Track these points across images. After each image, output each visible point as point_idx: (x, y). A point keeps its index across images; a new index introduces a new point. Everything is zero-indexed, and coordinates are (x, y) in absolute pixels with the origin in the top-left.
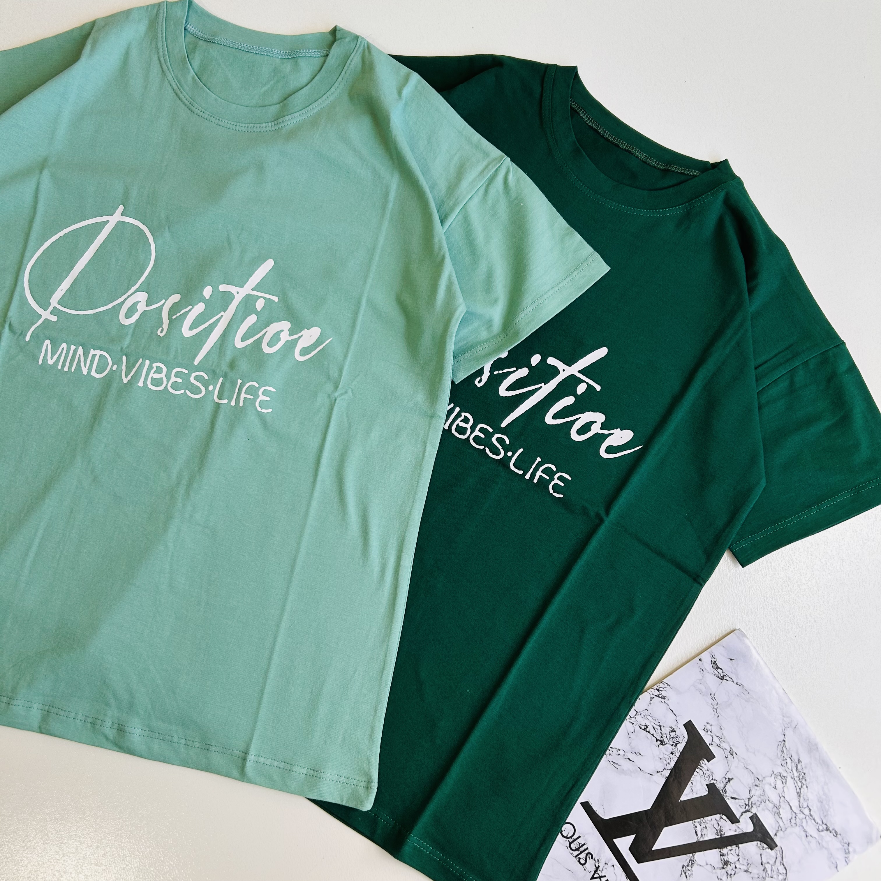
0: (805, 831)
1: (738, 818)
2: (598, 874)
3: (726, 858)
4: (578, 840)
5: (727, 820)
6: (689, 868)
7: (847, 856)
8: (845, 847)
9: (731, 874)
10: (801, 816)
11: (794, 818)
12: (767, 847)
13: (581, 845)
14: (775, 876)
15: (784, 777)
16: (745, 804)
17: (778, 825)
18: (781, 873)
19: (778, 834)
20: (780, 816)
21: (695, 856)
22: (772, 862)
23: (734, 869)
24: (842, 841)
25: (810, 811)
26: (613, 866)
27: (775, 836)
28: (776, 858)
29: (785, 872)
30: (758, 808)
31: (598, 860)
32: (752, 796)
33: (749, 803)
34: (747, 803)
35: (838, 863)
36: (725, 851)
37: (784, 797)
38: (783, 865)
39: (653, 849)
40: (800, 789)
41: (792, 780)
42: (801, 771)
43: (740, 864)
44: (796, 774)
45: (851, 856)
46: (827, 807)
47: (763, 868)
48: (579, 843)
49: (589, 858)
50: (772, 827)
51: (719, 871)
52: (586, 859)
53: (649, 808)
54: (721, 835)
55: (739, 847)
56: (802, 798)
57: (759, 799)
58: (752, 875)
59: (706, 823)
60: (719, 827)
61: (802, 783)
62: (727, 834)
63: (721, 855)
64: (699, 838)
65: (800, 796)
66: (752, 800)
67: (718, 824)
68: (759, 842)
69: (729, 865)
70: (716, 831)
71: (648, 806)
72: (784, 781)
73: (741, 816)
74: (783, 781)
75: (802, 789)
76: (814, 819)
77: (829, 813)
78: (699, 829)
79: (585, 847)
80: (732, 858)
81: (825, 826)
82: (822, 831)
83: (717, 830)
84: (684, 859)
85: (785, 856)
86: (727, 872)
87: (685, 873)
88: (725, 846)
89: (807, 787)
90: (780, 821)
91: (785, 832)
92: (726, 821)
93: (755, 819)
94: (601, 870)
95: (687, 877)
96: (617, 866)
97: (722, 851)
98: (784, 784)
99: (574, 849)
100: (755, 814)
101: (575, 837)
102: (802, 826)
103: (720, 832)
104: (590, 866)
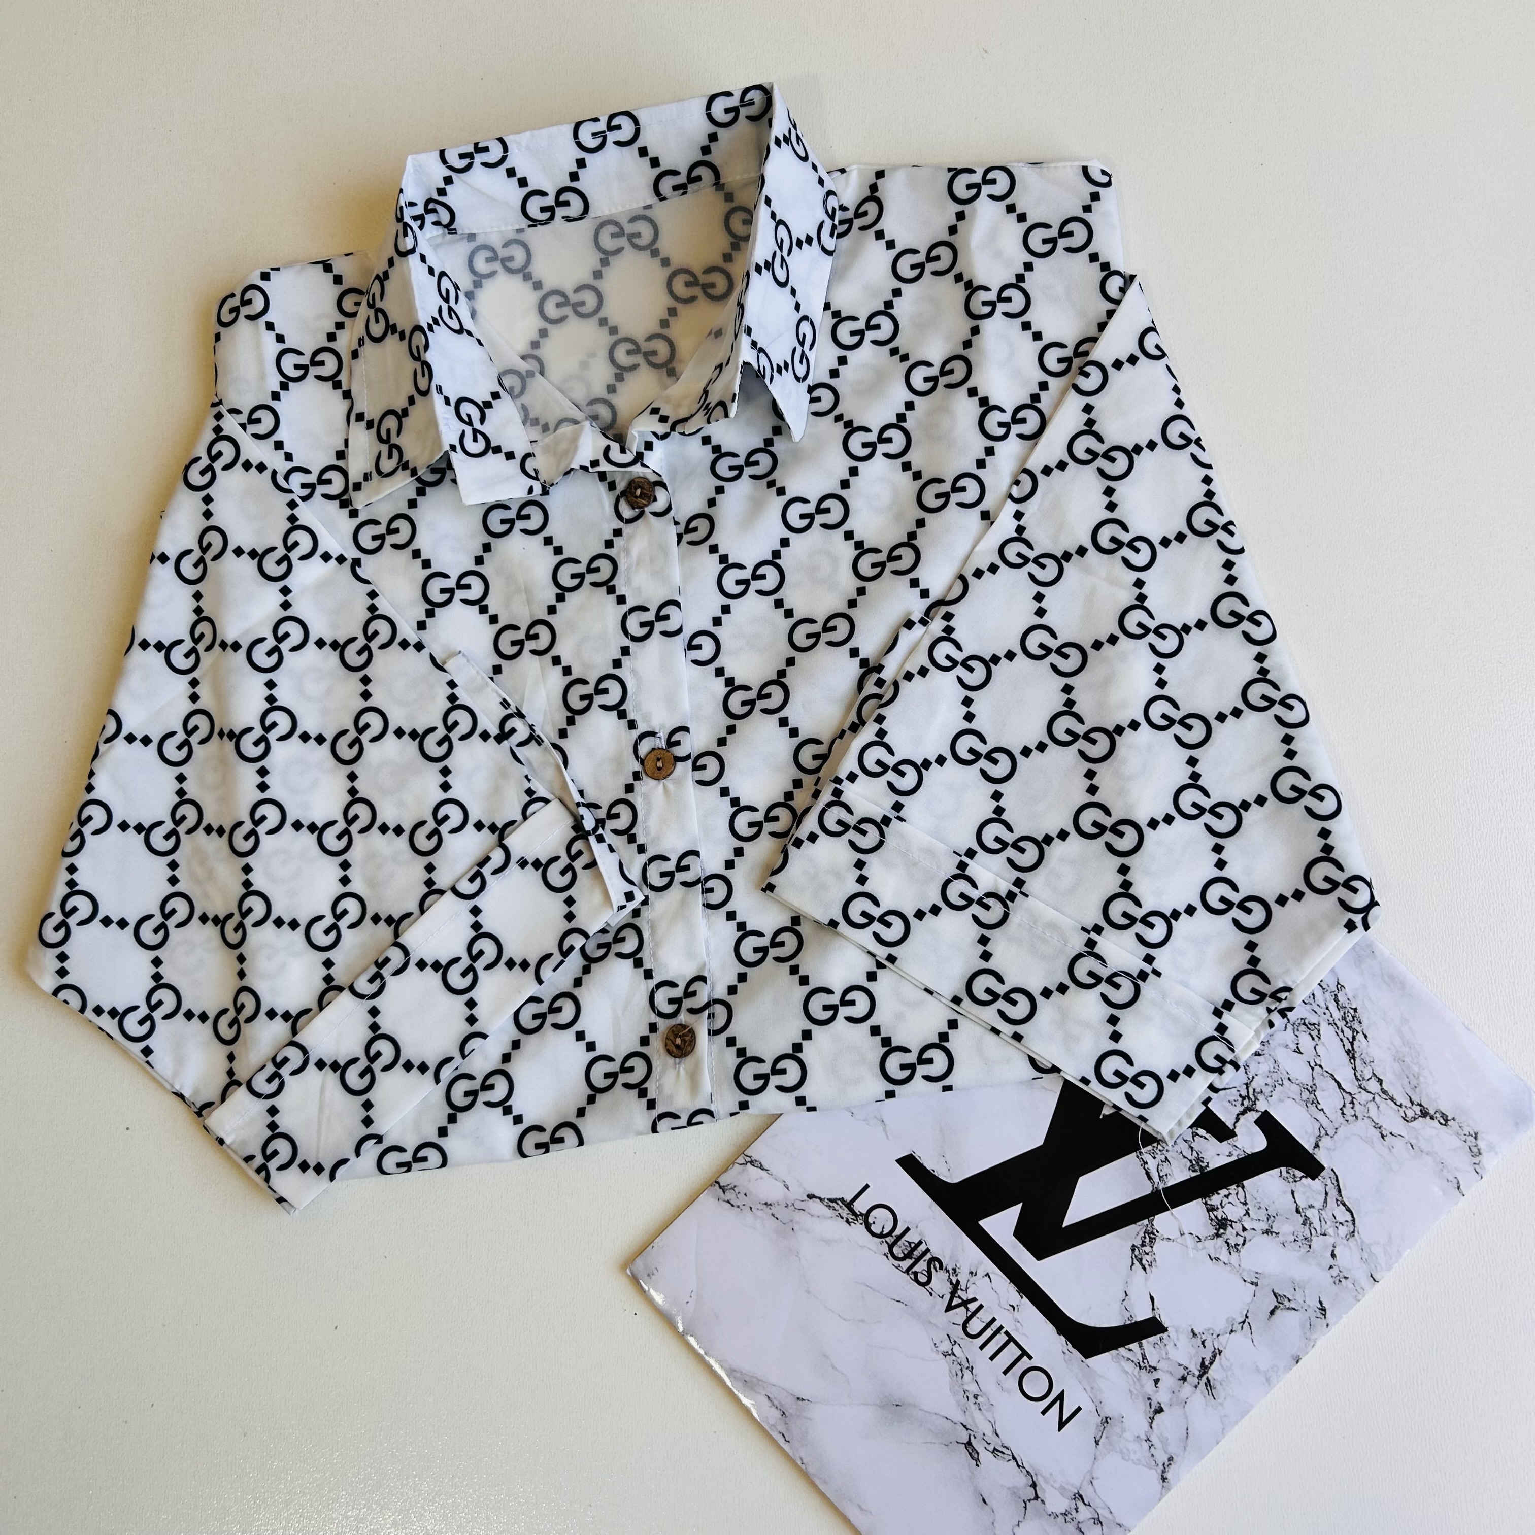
0: (1378, 1127)
1: (1231, 1127)
2: (959, 1297)
3: (1219, 1214)
4: (906, 1237)
5: (1208, 1136)
6: (1147, 1249)
7: (1476, 1160)
8: (1469, 1143)
9: (1237, 1245)
10: (1363, 1097)
11: (1349, 1106)
12: (1302, 1174)
13: (913, 1245)
14: (1331, 1231)
15: (1314, 1024)
16: (1240, 1096)
17: (1317, 1126)
18: (1342, 1221)
19: (1320, 1144)
20: (1320, 1107)
21: (1154, 1223)
22: (1318, 1204)
23: (1241, 1233)
24: (1460, 1131)
25: (1381, 1084)
26: (987, 1275)
27: (1317, 1149)
28: (1326, 1194)
29: (1349, 1218)
30: (1269, 1099)
31: (954, 1270)
32: (1253, 1077)
33: (1248, 1092)
34: (1244, 1093)
35: (1459, 1178)
36: (1215, 1200)
37: (1320, 1066)
38: (1344, 1205)
39: (1064, 1226)
40: (1352, 1044)
41: (1332, 1029)
42: (1347, 1005)
43: (1252, 1219)
44: (1337, 1015)
45: (1487, 1160)
46: (1416, 1069)
47: (1301, 1220)
48: (910, 1243)
49: (935, 1268)
50: (1306, 1133)
51: (1210, 1244)
52: (929, 1271)
53: (1041, 1143)
54: (1201, 1168)
55: (1243, 1187)
56: (1358, 1062)
57: (1269, 1081)
58: (1281, 1238)
59: (1164, 1152)
60: (1195, 1153)
61: (1354, 1030)
62: (1212, 1166)
63: (1208, 1211)
64: (1156, 1185)
65: (1354, 1058)
66: (1254, 1085)
67: (1192, 1148)
68: (1284, 1169)
69: (1229, 1228)
70: (1189, 1164)
71: (1037, 1139)
72: (1315, 1033)
73: (1236, 1122)
74: (1312, 1033)
75: (1355, 1042)
76: (1392, 1099)
77: (1421, 1079)
78: (1152, 1165)
79: (923, 1248)
80: (1233, 1211)
81: (1417, 1109)
82: (1415, 1119)
83: (1191, 1161)
84: (1132, 1233)
85: (1344, 1186)
86: (1226, 1242)
87: (1140, 1261)
88: (1215, 1190)
89: (1366, 1037)
90: (1320, 1116)
91: (1335, 1137)
92: (1205, 1138)
93: (1267, 1123)
94: (964, 1288)
95: (1144, 1269)
96: (996, 1274)
97: (1209, 1202)
98: (1316, 1038)
99: (901, 1255)
100: (1266, 1111)
101: (898, 1232)
102: (1369, 1117)
103: (1198, 1163)
104: (940, 1284)
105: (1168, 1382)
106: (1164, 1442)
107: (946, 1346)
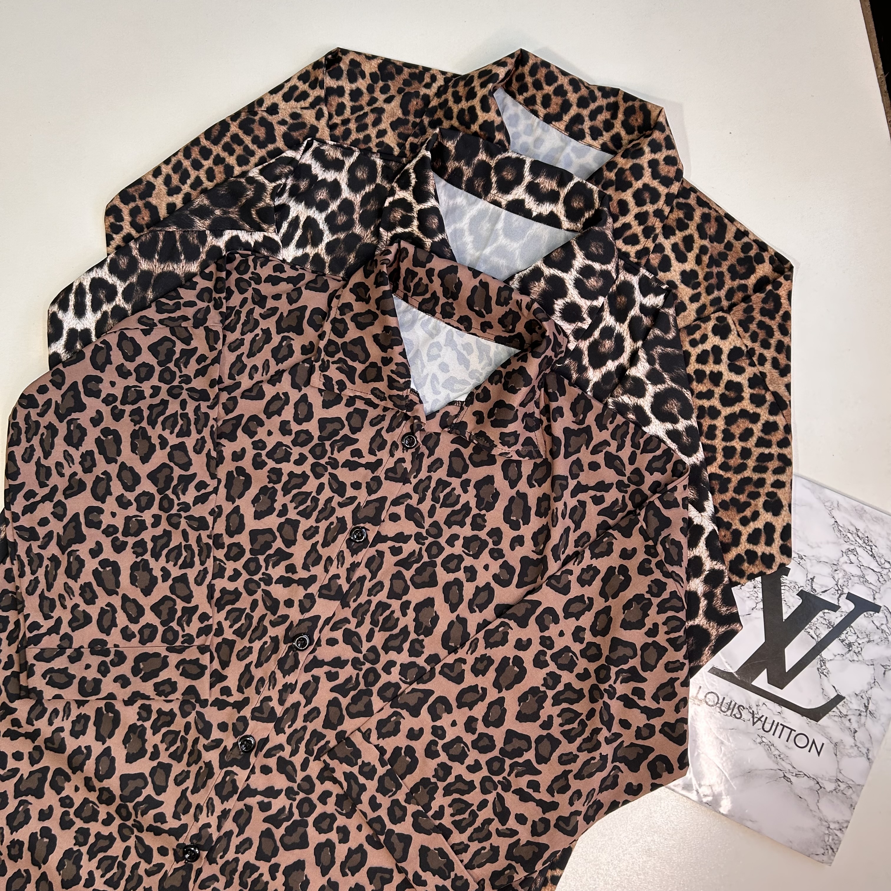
1: (837, 605)
2: (756, 718)
3: (847, 642)
4: (725, 702)
6: (824, 667)
9: (859, 651)
10: (885, 572)
11: (880, 577)
12: (873, 613)
13: (729, 704)
15: (853, 550)
17: (871, 590)
19: (875, 597)
20: (869, 582)
21: (822, 656)
22: (884, 622)
23: (859, 646)
26: (764, 704)
27: (875, 600)
28: (886, 616)
30: (848, 587)
31: (750, 707)
32: (838, 581)
34: (837, 589)
36: (843, 637)
37: (863, 566)
39: (786, 671)
40: (871, 551)
41: (861, 549)
42: (863, 536)
43: (861, 639)
44: (861, 542)
47: (880, 631)
49: (742, 710)
50: (868, 595)
51: (848, 655)
52: (740, 712)
53: (764, 641)
54: (832, 626)
55: (852, 627)
56: (877, 558)
57: (845, 580)
58: (875, 642)
59: (815, 625)
60: (827, 621)
61: (870, 546)
63: (842, 642)
64: (817, 640)
65: (874, 557)
66: (839, 584)
67: (825, 619)
68: (865, 613)
69: (853, 646)
70: (826, 626)
71: (762, 640)
72: (855, 553)
73: (838, 601)
78: (812, 633)
79: (733, 703)
80: (852, 639)
84: (815, 663)
86: (855, 652)
87: (823, 673)
88: (841, 633)
89: (876, 546)
90: (871, 586)
91: (880, 592)
92: (829, 613)
93: (851, 597)
94: (756, 713)
95: (826, 676)
96: (768, 702)
97: (841, 639)
99: (726, 710)
100: (849, 592)
101: (720, 701)
103: (830, 624)
104: (746, 715)
105: (854, 719)
106: (862, 743)
107: (759, 740)
